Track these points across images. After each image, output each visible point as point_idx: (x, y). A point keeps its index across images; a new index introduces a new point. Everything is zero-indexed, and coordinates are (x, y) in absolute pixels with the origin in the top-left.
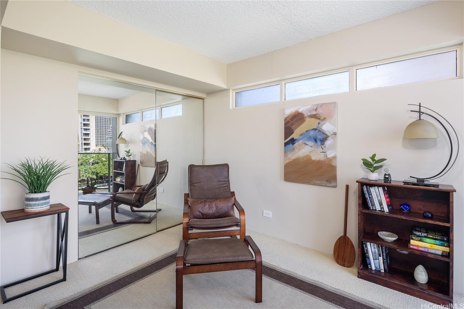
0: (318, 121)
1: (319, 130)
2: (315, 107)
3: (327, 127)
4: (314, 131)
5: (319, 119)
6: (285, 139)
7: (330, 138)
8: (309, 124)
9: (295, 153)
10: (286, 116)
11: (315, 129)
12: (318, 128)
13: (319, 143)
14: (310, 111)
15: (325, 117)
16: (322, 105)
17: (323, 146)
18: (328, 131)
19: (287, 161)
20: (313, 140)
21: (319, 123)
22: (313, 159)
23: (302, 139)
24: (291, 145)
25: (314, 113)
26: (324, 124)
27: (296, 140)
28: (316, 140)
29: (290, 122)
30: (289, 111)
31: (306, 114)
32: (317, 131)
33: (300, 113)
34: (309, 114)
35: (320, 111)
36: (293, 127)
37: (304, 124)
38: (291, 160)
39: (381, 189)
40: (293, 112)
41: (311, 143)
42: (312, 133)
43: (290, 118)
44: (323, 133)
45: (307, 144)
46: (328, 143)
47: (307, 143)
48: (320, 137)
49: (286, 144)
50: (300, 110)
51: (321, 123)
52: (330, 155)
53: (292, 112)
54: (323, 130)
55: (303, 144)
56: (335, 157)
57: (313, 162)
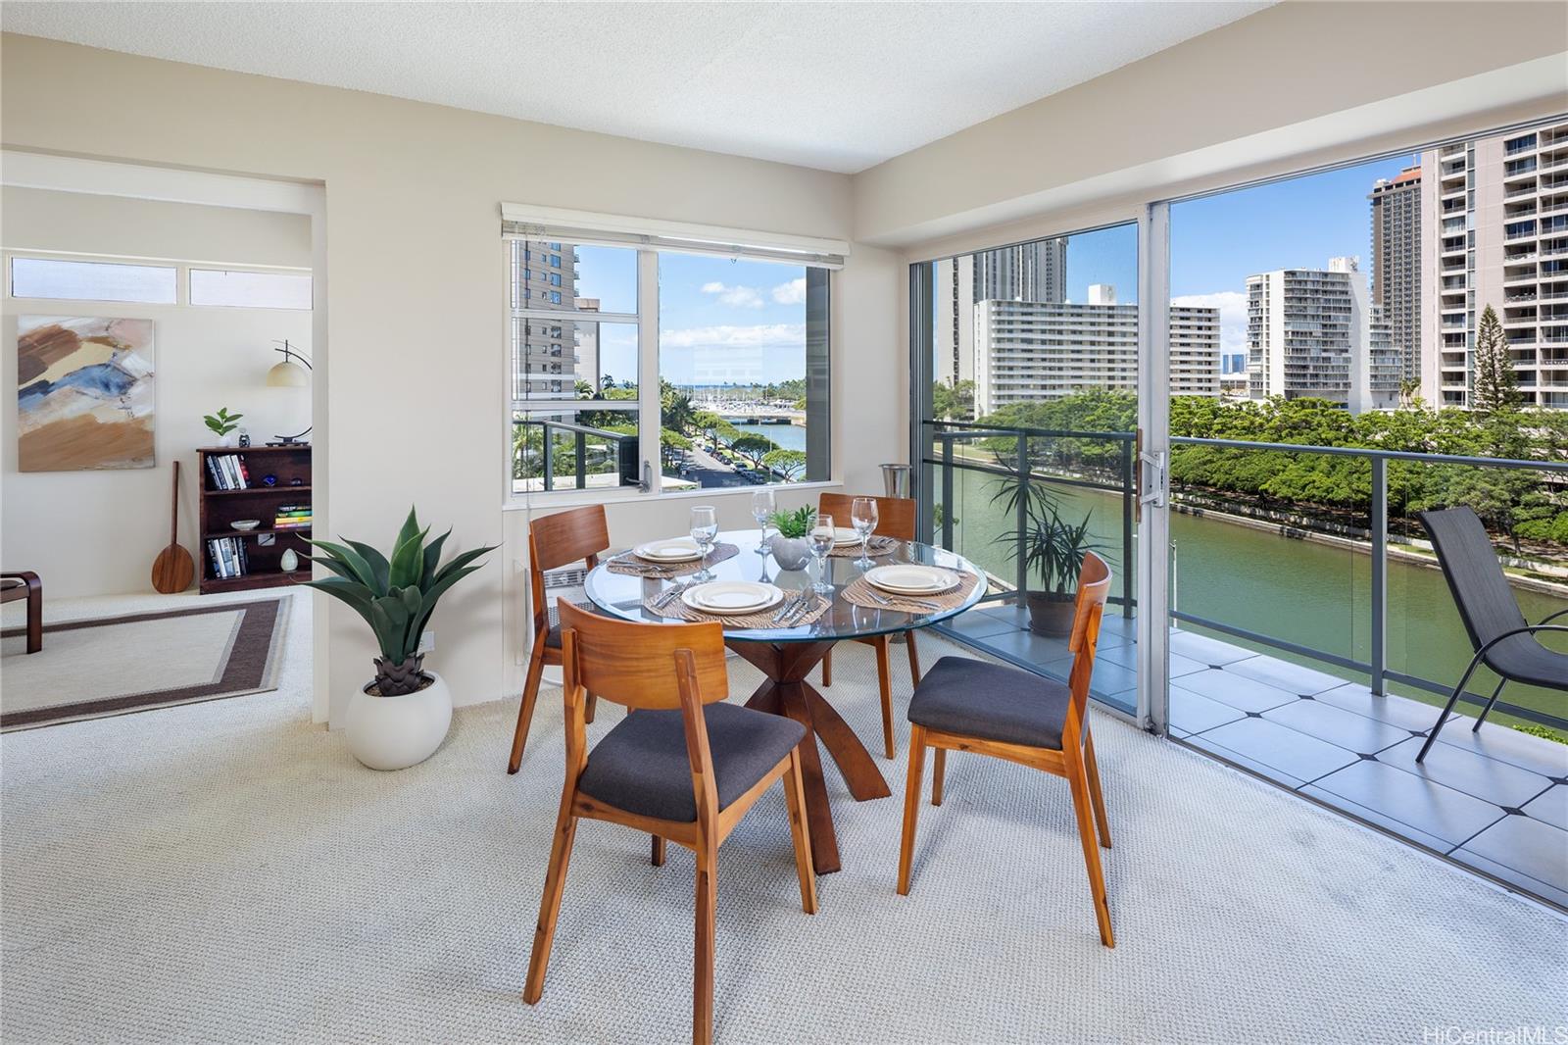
0: (113, 350)
1: (115, 368)
2: (106, 324)
3: (131, 363)
4: (102, 368)
5: (115, 346)
6: (20, 383)
7: (139, 383)
8: (87, 355)
9: (51, 412)
10: (21, 333)
11: (106, 366)
12: (112, 364)
13: (114, 391)
14: (92, 330)
15: (129, 343)
16: (121, 322)
17: (123, 397)
18: (136, 370)
19: (27, 430)
20: (99, 385)
21: (114, 355)
22: (100, 421)
23: (70, 383)
24: (39, 396)
25: (104, 334)
26: (125, 357)
27: (53, 384)
28: (107, 386)
29: (35, 347)
30: (33, 324)
31: (81, 334)
32: (109, 369)
33: (66, 331)
34: (90, 335)
35: (116, 332)
36: (44, 358)
37: (74, 353)
38: (40, 427)
39: (235, 457)
40: (45, 326)
41: (97, 392)
42: (97, 373)
43: (36, 337)
44: (125, 374)
45: (84, 394)
46: (134, 391)
47: (85, 392)
48: (116, 379)
49: (22, 394)
50: (66, 325)
51: (120, 354)
52: (140, 412)
53: (41, 326)
54: (125, 369)
55: (74, 393)
56: (150, 417)
57: (101, 427)
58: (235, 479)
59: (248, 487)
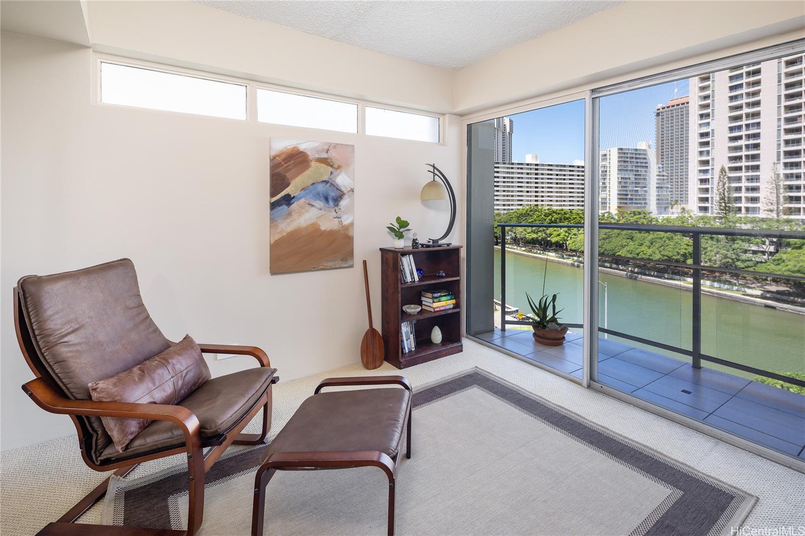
0: (330, 169)
1: (332, 184)
2: (326, 147)
3: (342, 180)
4: (324, 184)
5: (332, 166)
6: (273, 194)
7: (346, 197)
8: (315, 172)
9: (292, 221)
10: (273, 153)
11: (326, 182)
12: (330, 181)
13: (331, 203)
14: (318, 152)
15: (340, 164)
16: (336, 146)
17: (336, 208)
18: (344, 186)
19: (277, 237)
20: (322, 198)
21: (332, 173)
22: (323, 228)
23: (304, 197)
24: (284, 207)
25: (325, 155)
26: (338, 175)
27: (294, 197)
28: (326, 199)
29: (282, 165)
30: (282, 145)
31: (312, 155)
32: (328, 185)
33: (302, 152)
34: (317, 156)
35: (333, 154)
36: (288, 175)
37: (307, 171)
38: (285, 234)
40: (289, 147)
41: (319, 204)
42: (321, 188)
43: (283, 157)
44: (337, 189)
45: (313, 206)
46: (343, 203)
47: (313, 204)
48: (333, 194)
49: (273, 206)
50: (302, 147)
51: (335, 173)
52: (346, 221)
53: (286, 148)
54: (337, 184)
55: (307, 205)
56: (352, 224)
57: (323, 234)
58: (412, 274)
59: (420, 280)
